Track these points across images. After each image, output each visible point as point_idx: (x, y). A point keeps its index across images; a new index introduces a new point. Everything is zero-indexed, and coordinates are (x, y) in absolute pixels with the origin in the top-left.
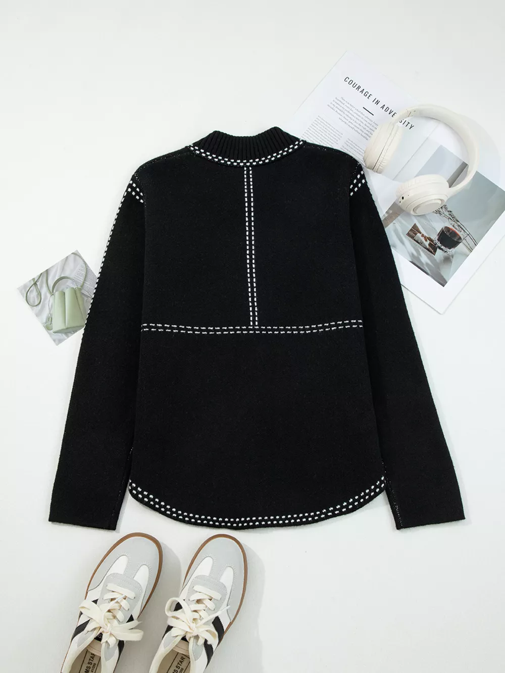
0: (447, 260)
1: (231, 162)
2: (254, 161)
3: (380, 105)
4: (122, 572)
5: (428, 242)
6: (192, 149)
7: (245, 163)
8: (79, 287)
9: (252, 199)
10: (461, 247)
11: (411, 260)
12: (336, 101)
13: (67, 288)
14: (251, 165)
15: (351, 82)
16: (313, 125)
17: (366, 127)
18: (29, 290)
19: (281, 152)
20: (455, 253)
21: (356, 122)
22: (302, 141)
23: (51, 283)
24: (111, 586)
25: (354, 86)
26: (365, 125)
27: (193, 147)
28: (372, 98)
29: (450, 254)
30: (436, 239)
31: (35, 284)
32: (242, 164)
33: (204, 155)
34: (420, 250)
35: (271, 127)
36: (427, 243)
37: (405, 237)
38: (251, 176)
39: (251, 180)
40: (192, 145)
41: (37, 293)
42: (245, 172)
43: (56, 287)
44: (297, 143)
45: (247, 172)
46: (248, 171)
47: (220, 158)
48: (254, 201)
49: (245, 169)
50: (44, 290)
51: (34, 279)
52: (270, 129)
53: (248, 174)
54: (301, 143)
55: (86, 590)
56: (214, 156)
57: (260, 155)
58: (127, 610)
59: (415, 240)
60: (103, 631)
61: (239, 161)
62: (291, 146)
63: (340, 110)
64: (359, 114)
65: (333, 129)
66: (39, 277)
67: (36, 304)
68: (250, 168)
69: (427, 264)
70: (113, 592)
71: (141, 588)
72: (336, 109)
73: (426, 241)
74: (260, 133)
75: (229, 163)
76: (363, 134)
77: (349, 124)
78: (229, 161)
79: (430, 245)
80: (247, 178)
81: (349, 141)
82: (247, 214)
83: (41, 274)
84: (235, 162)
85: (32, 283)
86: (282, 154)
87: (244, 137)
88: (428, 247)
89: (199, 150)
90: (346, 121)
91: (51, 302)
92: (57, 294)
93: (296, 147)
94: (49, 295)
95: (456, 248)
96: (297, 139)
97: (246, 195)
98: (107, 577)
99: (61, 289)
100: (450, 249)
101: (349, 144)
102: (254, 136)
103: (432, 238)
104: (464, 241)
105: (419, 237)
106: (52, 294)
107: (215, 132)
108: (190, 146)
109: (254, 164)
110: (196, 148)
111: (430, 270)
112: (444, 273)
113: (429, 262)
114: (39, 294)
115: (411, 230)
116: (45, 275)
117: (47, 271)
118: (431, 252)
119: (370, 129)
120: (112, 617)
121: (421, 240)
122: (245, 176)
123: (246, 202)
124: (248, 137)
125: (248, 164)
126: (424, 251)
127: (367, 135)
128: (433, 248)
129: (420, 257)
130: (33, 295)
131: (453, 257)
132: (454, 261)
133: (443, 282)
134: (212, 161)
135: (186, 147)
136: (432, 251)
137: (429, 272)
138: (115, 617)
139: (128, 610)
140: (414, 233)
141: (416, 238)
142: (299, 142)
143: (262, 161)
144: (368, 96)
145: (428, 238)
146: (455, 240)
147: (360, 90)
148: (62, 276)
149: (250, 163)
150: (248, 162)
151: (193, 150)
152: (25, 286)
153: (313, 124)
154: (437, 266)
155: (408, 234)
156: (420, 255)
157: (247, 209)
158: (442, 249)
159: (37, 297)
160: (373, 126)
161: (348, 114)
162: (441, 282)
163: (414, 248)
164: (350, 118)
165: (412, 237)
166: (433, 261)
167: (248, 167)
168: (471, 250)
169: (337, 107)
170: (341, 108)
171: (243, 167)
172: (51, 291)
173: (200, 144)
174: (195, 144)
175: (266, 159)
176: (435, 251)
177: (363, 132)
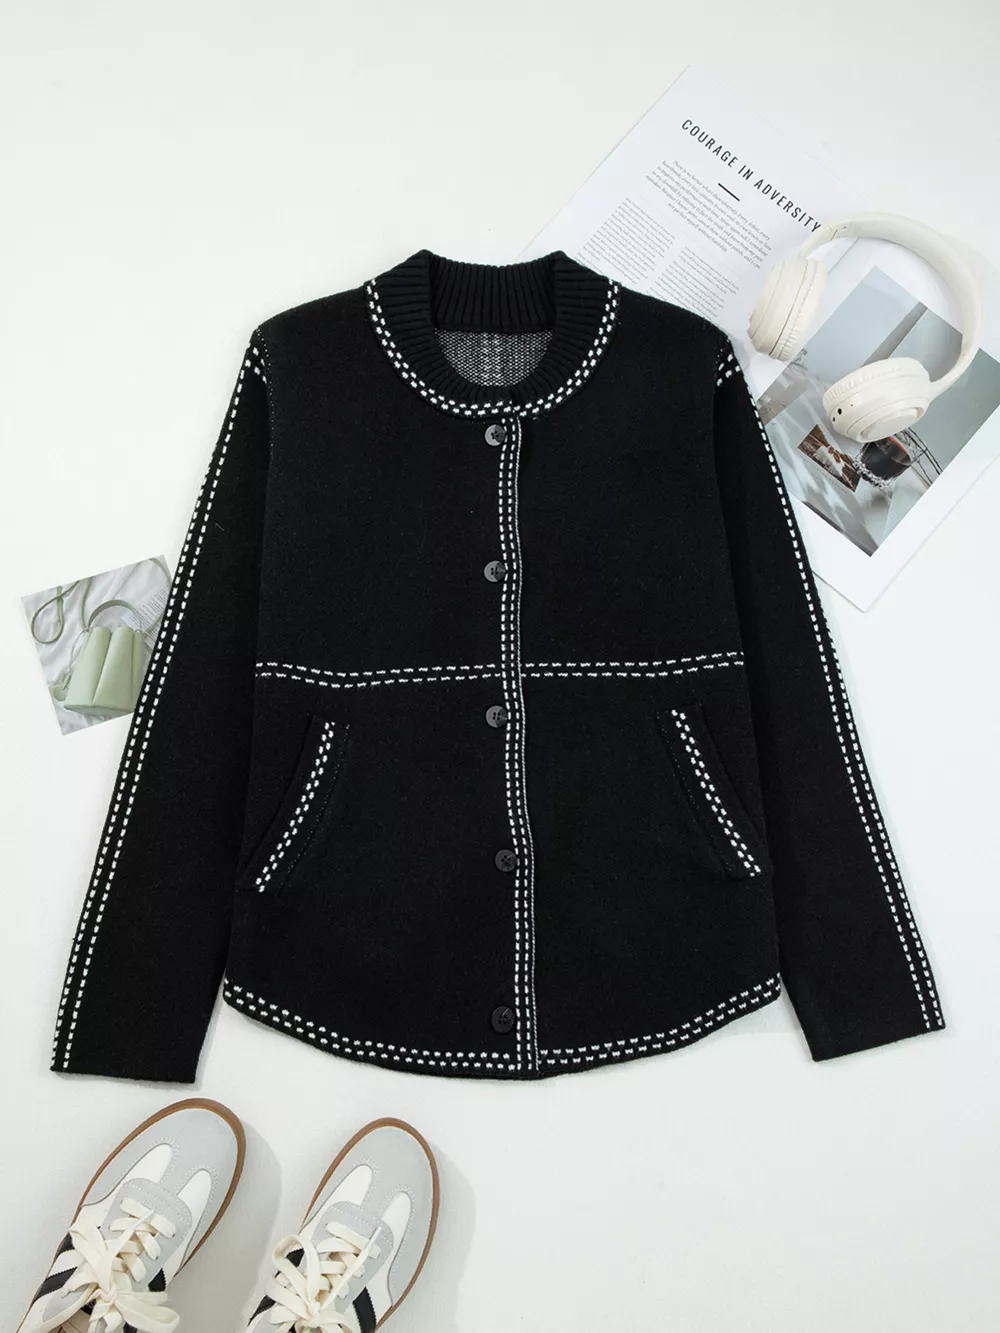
0: (880, 501)
3: (754, 179)
4: (155, 1177)
5: (843, 463)
8: (144, 631)
10: (908, 475)
11: (805, 500)
12: (663, 168)
13: (120, 626)
15: (695, 131)
16: (615, 217)
17: (723, 225)
18: (43, 608)
20: (896, 487)
21: (702, 213)
23: (91, 608)
24: (129, 1205)
25: (701, 139)
26: (722, 220)
28: (737, 165)
29: (886, 491)
30: (859, 459)
31: (59, 599)
34: (825, 480)
36: (839, 467)
37: (796, 453)
41: (57, 618)
43: (98, 617)
50: (73, 616)
51: (59, 588)
55: (78, 1203)
58: (154, 1258)
59: (815, 459)
60: (100, 1297)
63: (672, 188)
64: (711, 197)
65: (655, 226)
66: (73, 587)
67: (49, 640)
69: (838, 509)
70: (133, 1217)
71: (191, 1215)
72: (664, 186)
73: (838, 461)
76: (717, 239)
77: (689, 216)
79: (845, 470)
81: (688, 253)
83: (78, 582)
85: (55, 595)
88: (841, 473)
90: (682, 210)
91: (80, 644)
92: (96, 631)
94: (79, 629)
95: (899, 477)
98: (124, 1184)
99: (105, 625)
100: (886, 479)
101: (687, 259)
103: (849, 455)
104: (915, 465)
105: (823, 455)
106: (87, 629)
111: (843, 522)
112: (872, 528)
113: (843, 505)
114: (61, 621)
115: (808, 438)
116: (85, 587)
117: (91, 581)
118: (847, 485)
119: (732, 228)
120: (121, 1269)
121: (828, 460)
126: (832, 483)
127: (725, 240)
128: (851, 478)
129: (823, 493)
130: (49, 620)
131: (891, 497)
132: (893, 503)
133: (869, 547)
136: (850, 482)
137: (841, 525)
138: (126, 1269)
139: (157, 1258)
140: (813, 445)
141: (817, 455)
144: (728, 161)
145: (841, 456)
146: (897, 461)
147: (714, 147)
148: (118, 598)
152: (38, 597)
153: (616, 215)
154: (859, 512)
155: (802, 447)
156: (825, 489)
158: (869, 480)
159: (56, 625)
160: (737, 223)
161: (688, 196)
162: (867, 546)
163: (812, 474)
164: (692, 205)
165: (810, 454)
166: (851, 502)
168: (928, 483)
169: (664, 182)
170: (673, 184)
172: (87, 624)
176: (856, 483)
177: (717, 234)
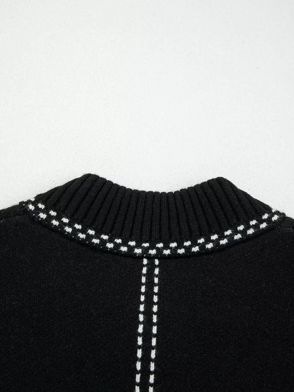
1: (115, 243)
2: (166, 247)
6: (31, 207)
7: (145, 250)
9: (154, 342)
14: (159, 255)
19: (228, 232)
22: (277, 213)
27: (34, 204)
32: (138, 251)
33: (55, 223)
35: (210, 178)
38: (156, 280)
39: (156, 289)
40: (33, 200)
42: (144, 270)
44: (266, 216)
45: (148, 271)
46: (151, 267)
47: (91, 232)
48: (157, 347)
49: (145, 261)
52: (209, 181)
53: (150, 275)
54: (275, 218)
56: (78, 227)
57: (180, 232)
61: (132, 243)
62: (253, 222)
68: (157, 262)
74: (186, 186)
75: (110, 246)
78: (111, 240)
80: (146, 284)
82: (138, 378)
84: (125, 244)
86: (231, 237)
87: (151, 193)
89: (46, 211)
93: (264, 225)
96: (267, 209)
97: (140, 329)
102: (171, 193)
107: (88, 177)
108: (29, 202)
109: (167, 252)
110: (41, 206)
122: (144, 280)
123: (140, 347)
124: (157, 193)
125: (153, 252)
134: (73, 238)
135: (21, 203)
142: (273, 214)
143: (185, 247)
149: (158, 249)
150: (152, 247)
151: (34, 212)
157: (138, 366)
167: (151, 258)
171: (140, 258)
173: (48, 198)
174: (40, 198)
175: (195, 244)
